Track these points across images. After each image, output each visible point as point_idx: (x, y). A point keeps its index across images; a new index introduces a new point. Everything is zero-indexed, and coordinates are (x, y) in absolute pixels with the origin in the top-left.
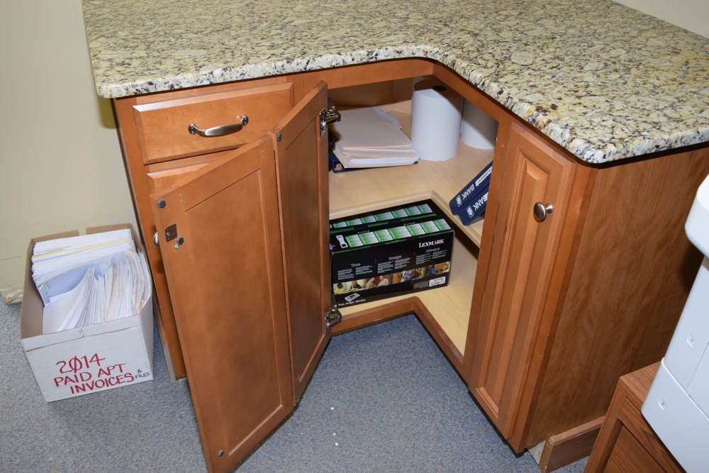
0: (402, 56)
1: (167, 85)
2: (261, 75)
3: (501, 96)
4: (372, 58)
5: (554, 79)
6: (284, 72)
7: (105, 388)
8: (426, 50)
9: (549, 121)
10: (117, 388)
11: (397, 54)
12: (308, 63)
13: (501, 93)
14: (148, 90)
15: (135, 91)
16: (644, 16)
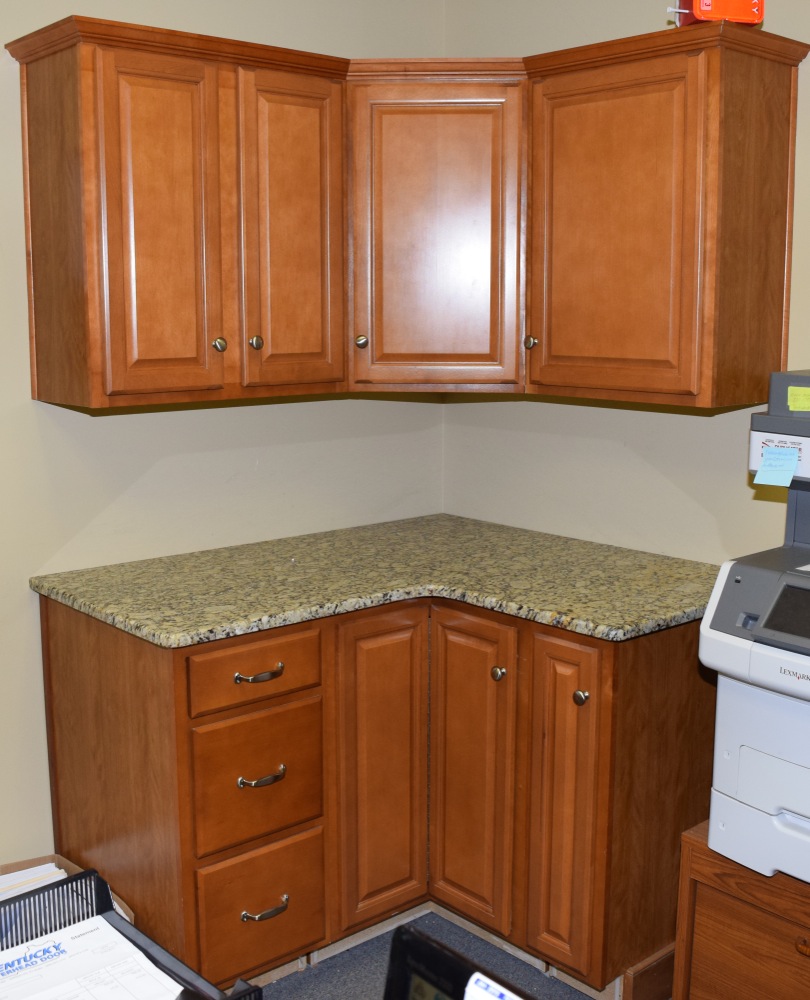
1: (224, 632)
3: (521, 612)
4: (387, 600)
5: (557, 595)
6: (317, 617)
9: (572, 620)
11: (407, 595)
12: (336, 605)
13: (521, 608)
14: (209, 639)
15: (198, 639)
16: (602, 545)
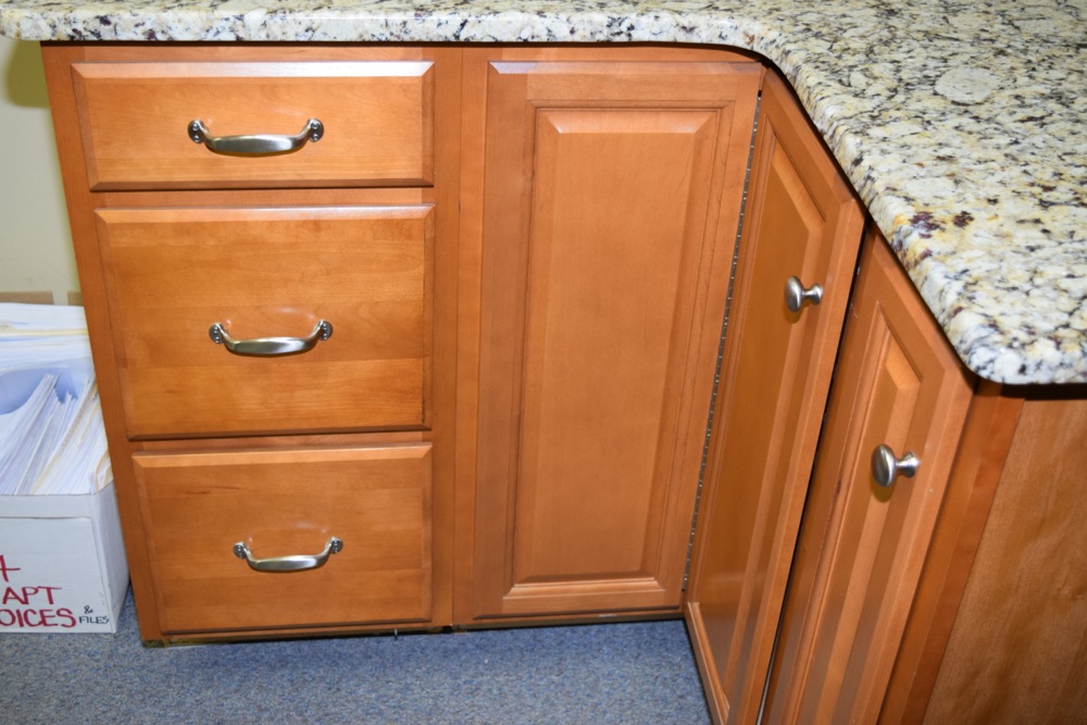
0: (695, 39)
1: (140, 30)
2: (354, 37)
3: (857, 169)
4: (619, 33)
5: (1013, 149)
6: (407, 38)
7: (15, 628)
8: (751, 34)
9: (927, 254)
10: (39, 634)
11: (682, 33)
12: (463, 25)
13: (857, 162)
14: (98, 35)
15: (71, 33)
